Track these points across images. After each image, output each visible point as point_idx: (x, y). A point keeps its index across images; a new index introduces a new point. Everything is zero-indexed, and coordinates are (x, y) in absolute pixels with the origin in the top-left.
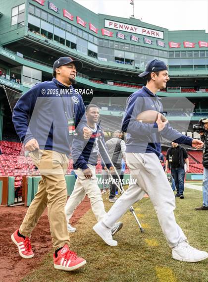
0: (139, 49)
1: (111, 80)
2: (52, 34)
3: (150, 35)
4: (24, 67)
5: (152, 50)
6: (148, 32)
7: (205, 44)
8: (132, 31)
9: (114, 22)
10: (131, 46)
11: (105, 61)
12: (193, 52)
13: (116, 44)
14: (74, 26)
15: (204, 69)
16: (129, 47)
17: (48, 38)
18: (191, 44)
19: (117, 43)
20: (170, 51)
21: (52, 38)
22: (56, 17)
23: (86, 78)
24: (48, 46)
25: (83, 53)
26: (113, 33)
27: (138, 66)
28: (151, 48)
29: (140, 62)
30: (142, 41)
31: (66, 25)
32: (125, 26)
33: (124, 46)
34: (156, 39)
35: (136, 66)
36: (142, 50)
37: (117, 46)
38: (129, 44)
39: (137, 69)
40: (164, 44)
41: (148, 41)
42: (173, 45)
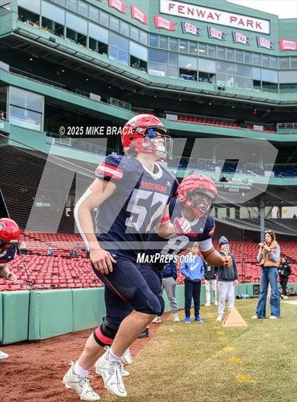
0: (224, 52)
1: (173, 111)
2: (63, 27)
3: (245, 27)
4: (11, 87)
5: (248, 54)
6: (241, 22)
8: (210, 20)
9: (177, 4)
10: (208, 47)
11: (161, 77)
13: (181, 45)
14: (102, 10)
16: (205, 49)
17: (56, 34)
19: (184, 43)
20: (281, 57)
21: (63, 35)
23: (126, 108)
24: (55, 48)
25: (121, 62)
26: (176, 24)
27: (223, 85)
28: (246, 51)
29: (227, 77)
30: (229, 38)
31: (88, 9)
32: (197, 10)
33: (196, 48)
34: (255, 34)
35: (218, 84)
36: (230, 55)
37: (183, 47)
38: (205, 44)
39: (221, 91)
40: (271, 43)
41: (240, 37)
42: (288, 45)
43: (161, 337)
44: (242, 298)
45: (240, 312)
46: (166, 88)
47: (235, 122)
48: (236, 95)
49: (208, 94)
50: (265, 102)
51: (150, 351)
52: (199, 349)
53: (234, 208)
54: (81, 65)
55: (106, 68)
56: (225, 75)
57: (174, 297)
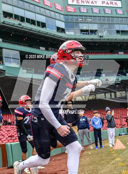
0: (101, 19)
2: (24, 18)
3: (110, 6)
4: (4, 49)
5: (112, 18)
6: (107, 3)
8: (92, 5)
10: (93, 17)
11: (72, 35)
13: (80, 18)
14: (41, 7)
16: (92, 19)
17: (21, 22)
19: (81, 17)
21: (24, 21)
24: (22, 28)
25: (53, 30)
26: (77, 9)
27: (102, 35)
28: (111, 17)
29: (103, 31)
30: (102, 12)
31: (35, 7)
33: (87, 19)
34: (115, 8)
35: (100, 35)
36: (104, 20)
38: (91, 16)
39: (101, 38)
40: (123, 11)
41: (108, 11)
43: (85, 157)
44: (122, 135)
45: (122, 141)
47: (109, 52)
48: (109, 39)
49: (95, 40)
50: (123, 40)
51: (81, 164)
52: (104, 161)
53: (113, 93)
54: (34, 34)
55: (46, 34)
56: (102, 30)
57: (89, 137)
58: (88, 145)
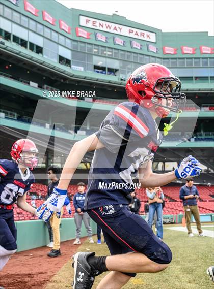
0: (124, 55)
2: (10, 34)
3: (140, 38)
5: (142, 56)
6: (137, 34)
7: (208, 50)
8: (115, 32)
9: (92, 20)
10: (114, 51)
11: (81, 71)
12: (193, 60)
13: (95, 49)
14: (38, 23)
15: (207, 81)
16: (112, 52)
17: (5, 39)
18: (191, 49)
19: (97, 47)
20: (164, 59)
21: (10, 39)
22: (15, 10)
24: (4, 49)
25: (52, 60)
26: (91, 34)
27: (124, 77)
28: (140, 54)
29: (127, 72)
30: (128, 44)
31: (28, 21)
32: (106, 25)
33: (105, 51)
34: (146, 43)
35: (121, 77)
36: (128, 57)
37: (96, 50)
38: (112, 48)
39: (123, 82)
40: (157, 49)
41: (136, 45)
42: (168, 50)
46: (84, 78)
49: (114, 83)
54: (23, 61)
55: (41, 64)
56: (125, 71)
57: (90, 226)
58: (87, 237)
